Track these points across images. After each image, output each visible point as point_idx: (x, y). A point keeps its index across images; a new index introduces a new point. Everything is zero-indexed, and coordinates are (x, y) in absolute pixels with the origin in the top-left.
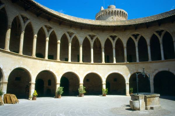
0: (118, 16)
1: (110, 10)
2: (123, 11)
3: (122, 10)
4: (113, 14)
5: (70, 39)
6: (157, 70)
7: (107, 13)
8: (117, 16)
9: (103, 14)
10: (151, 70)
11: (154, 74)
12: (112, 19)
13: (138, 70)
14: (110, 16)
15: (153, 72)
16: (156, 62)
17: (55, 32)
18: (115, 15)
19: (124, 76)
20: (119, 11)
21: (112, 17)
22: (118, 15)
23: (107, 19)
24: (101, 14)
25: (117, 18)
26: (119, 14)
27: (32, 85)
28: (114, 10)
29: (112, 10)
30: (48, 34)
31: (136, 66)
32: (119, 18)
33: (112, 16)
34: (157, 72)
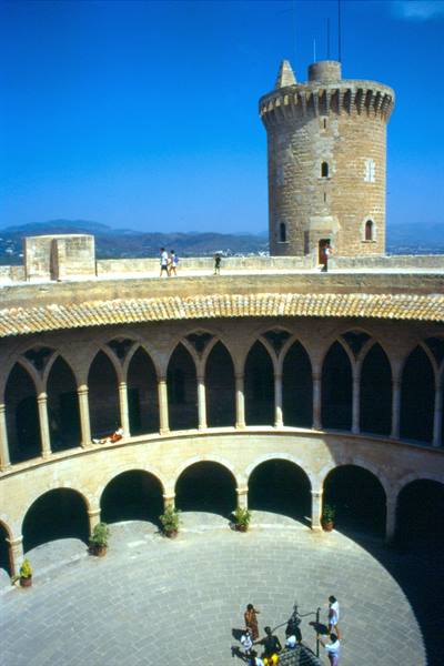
0: (349, 112)
1: (315, 91)
2: (370, 88)
3: (367, 85)
4: (328, 103)
5: (122, 365)
6: (412, 471)
7: (304, 104)
8: (344, 113)
9: (286, 102)
10: (394, 469)
11: (403, 482)
12: (324, 130)
13: (352, 460)
14: (315, 116)
15: (400, 477)
16: (413, 448)
17: (67, 359)
18: (337, 111)
19: (307, 471)
20: (354, 91)
21: (323, 118)
22: (347, 107)
23: (302, 126)
24: (278, 104)
25: (345, 122)
26: (353, 106)
27: (13, 547)
28: (331, 88)
29: (325, 92)
30: (42, 378)
31: (347, 444)
32: (351, 122)
33: (321, 114)
34: (411, 478)
